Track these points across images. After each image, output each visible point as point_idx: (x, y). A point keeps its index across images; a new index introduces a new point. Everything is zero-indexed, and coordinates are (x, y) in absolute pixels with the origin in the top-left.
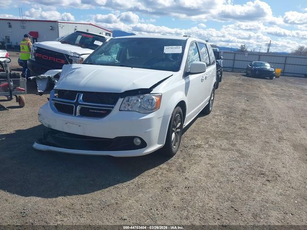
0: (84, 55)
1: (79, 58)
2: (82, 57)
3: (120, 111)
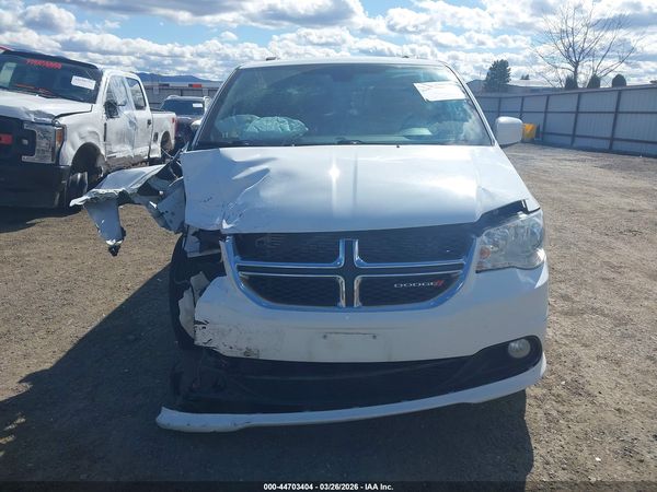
0: (64, 118)
1: (54, 125)
2: (62, 121)
3: (477, 272)
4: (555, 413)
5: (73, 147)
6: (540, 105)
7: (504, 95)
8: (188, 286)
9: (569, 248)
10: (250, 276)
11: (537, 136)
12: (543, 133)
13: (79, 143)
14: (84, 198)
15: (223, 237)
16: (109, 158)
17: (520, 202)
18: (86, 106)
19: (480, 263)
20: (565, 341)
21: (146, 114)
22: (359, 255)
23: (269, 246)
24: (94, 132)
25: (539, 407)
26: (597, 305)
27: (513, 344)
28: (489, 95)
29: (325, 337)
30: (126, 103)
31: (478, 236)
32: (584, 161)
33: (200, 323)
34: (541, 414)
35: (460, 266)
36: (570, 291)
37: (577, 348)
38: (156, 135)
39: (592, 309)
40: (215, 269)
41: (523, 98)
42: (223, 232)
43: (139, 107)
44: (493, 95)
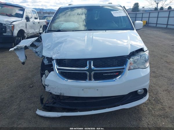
1: (11, 24)
3: (128, 70)
4: (151, 108)
5: (17, 31)
6: (147, 15)
7: (137, 13)
8: (44, 74)
9: (155, 57)
10: (61, 72)
11: (146, 24)
12: (148, 23)
13: (19, 29)
14: (14, 48)
15: (53, 60)
16: (28, 33)
17: (142, 48)
18: (20, 19)
19: (130, 67)
20: (154, 86)
21: (38, 20)
22: (93, 65)
23: (67, 63)
24: (23, 26)
25: (146, 106)
26: (163, 74)
27: (139, 91)
28: (133, 13)
29: (83, 90)
30: (32, 17)
31: (129, 59)
32: (159, 31)
33: (47, 85)
34: (147, 109)
35: (124, 69)
36: (155, 70)
37: (157, 87)
38: (41, 26)
39: (162, 75)
40: (51, 69)
41: (143, 13)
42: (53, 58)
43: (36, 18)
44: (134, 13)
